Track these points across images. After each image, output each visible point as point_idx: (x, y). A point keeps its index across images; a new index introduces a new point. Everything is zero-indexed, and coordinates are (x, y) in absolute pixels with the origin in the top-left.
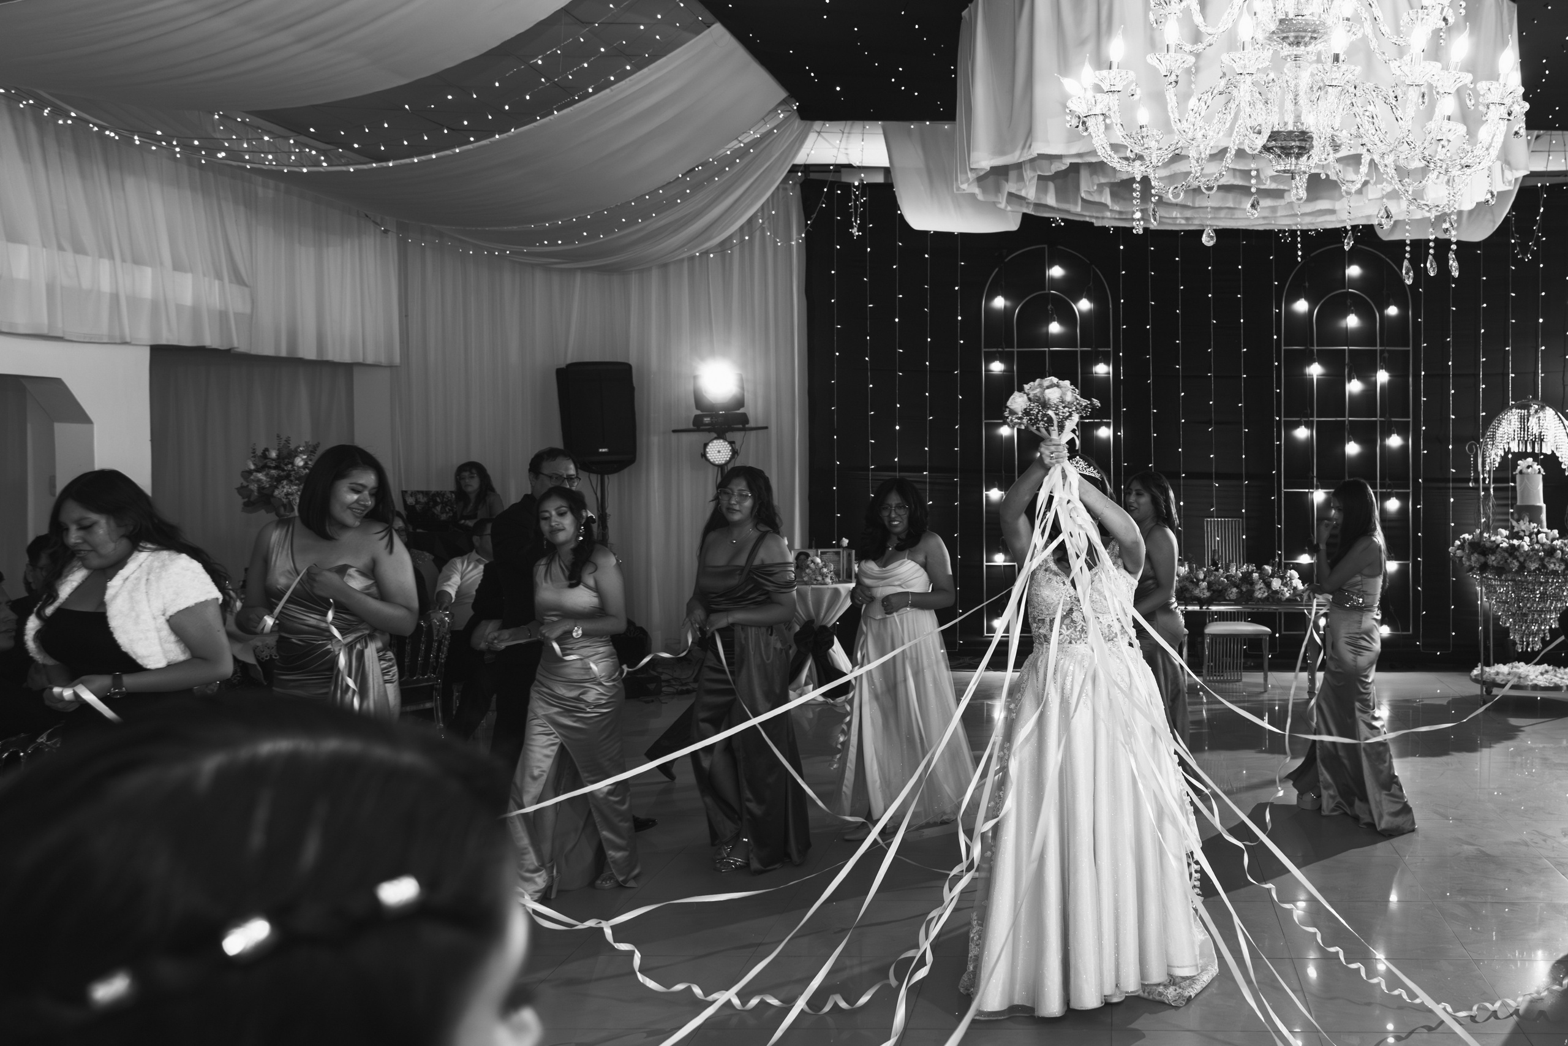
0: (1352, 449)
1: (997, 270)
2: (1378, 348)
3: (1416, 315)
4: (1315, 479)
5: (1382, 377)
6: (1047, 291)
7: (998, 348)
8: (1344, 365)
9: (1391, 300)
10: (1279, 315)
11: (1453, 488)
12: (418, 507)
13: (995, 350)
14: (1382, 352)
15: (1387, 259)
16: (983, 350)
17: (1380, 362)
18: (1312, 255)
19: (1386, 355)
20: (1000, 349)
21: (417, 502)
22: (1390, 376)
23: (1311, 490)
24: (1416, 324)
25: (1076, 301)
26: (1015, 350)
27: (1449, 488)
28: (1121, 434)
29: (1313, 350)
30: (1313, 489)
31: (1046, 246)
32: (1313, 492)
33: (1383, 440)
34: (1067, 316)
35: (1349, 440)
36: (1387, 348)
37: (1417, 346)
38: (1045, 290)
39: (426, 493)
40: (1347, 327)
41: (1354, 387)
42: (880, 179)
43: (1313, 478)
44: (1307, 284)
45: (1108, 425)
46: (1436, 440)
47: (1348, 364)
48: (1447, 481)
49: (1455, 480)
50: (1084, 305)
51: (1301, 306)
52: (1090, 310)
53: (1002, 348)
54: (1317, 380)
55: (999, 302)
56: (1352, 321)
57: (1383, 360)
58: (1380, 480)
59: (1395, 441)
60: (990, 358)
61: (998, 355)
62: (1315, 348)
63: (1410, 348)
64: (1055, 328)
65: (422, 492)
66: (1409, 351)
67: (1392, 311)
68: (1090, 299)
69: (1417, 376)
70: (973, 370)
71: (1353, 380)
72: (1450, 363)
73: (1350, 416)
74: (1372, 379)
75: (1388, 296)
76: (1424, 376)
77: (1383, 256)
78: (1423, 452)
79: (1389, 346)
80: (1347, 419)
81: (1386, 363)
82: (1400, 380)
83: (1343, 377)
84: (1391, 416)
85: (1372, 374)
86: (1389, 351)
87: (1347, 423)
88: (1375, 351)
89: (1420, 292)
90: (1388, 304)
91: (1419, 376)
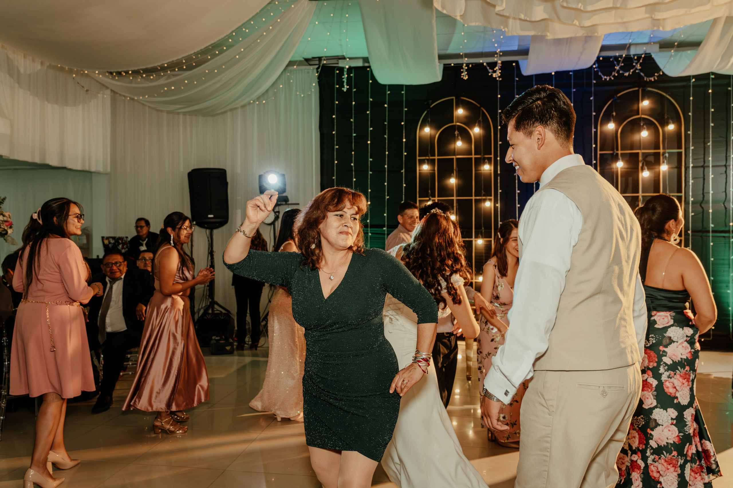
1: (425, 112)
2: (661, 151)
3: (687, 129)
5: (664, 168)
6: (454, 124)
7: (426, 156)
8: (638, 162)
9: (670, 121)
10: (596, 133)
11: (712, 237)
12: (110, 245)
13: (424, 158)
14: (664, 153)
15: (669, 97)
16: (418, 158)
17: (663, 159)
18: (619, 95)
19: (667, 155)
20: (427, 158)
21: (110, 243)
22: (669, 168)
24: (687, 136)
25: (472, 128)
26: (436, 158)
27: (709, 236)
28: (498, 205)
29: (617, 154)
31: (454, 98)
34: (466, 136)
36: (667, 151)
37: (687, 149)
38: (453, 122)
39: (114, 238)
41: (645, 174)
42: (359, 63)
44: (614, 114)
45: (490, 200)
46: (700, 206)
47: (641, 161)
48: (708, 232)
49: (713, 232)
50: (477, 131)
51: (611, 126)
52: (480, 134)
53: (429, 157)
54: (621, 171)
55: (427, 130)
56: (645, 134)
57: (664, 157)
60: (422, 162)
61: (426, 161)
62: (620, 152)
63: (683, 150)
64: (459, 144)
65: (112, 237)
66: (681, 153)
67: (671, 127)
68: (480, 126)
69: (687, 168)
70: (412, 170)
71: (644, 171)
72: (710, 159)
73: (643, 192)
74: (657, 170)
75: (668, 118)
76: (693, 167)
77: (664, 94)
78: (691, 214)
79: (668, 149)
80: (640, 194)
81: (666, 159)
82: (676, 170)
83: (638, 168)
84: (670, 192)
85: (657, 167)
86: (668, 153)
87: (640, 197)
88: (659, 153)
89: (690, 116)
90: (668, 124)
91: (689, 167)
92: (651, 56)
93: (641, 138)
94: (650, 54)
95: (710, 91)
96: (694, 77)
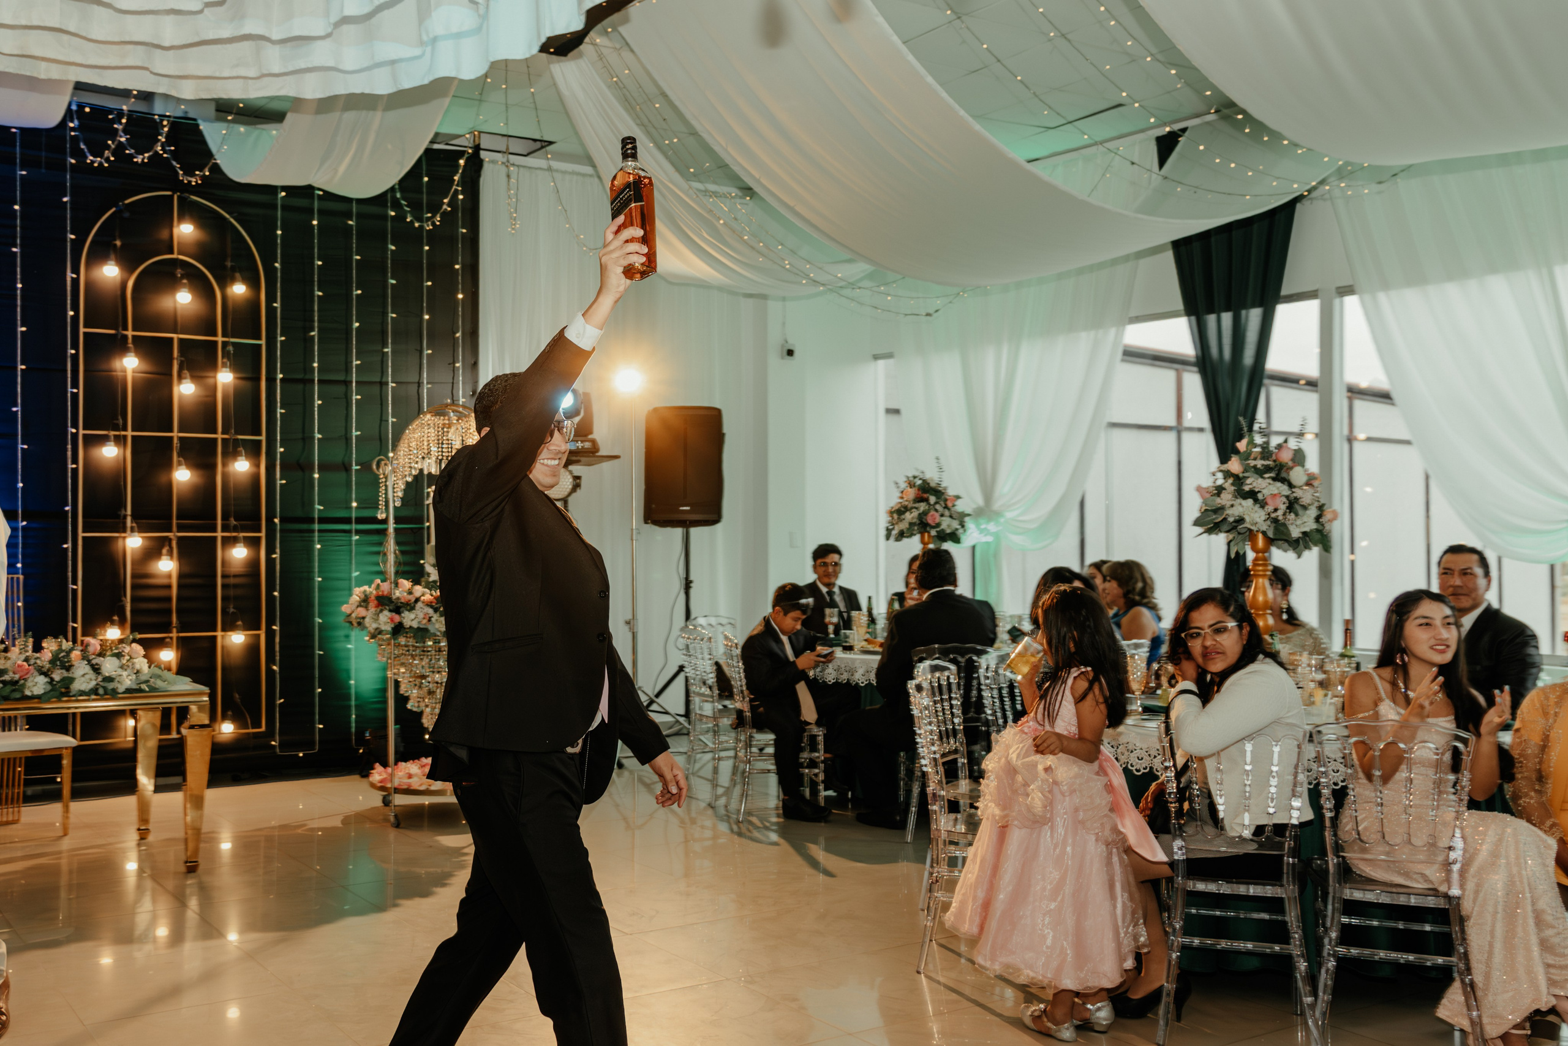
0: (183, 476)
2: (220, 339)
3: (270, 298)
4: (129, 519)
5: (225, 378)
8: (171, 358)
9: (238, 275)
10: (76, 282)
11: (319, 531)
14: (225, 344)
15: (232, 220)
17: (222, 358)
18: (126, 202)
19: (231, 348)
22: (235, 378)
23: (123, 535)
24: (271, 311)
27: (314, 531)
29: (126, 336)
30: (124, 531)
32: (124, 538)
33: (224, 465)
35: (179, 464)
36: (232, 340)
37: (271, 341)
40: (175, 309)
41: (186, 389)
43: (125, 517)
44: (118, 243)
46: (297, 466)
47: (177, 359)
48: (311, 520)
49: (322, 520)
51: (109, 272)
54: (134, 378)
56: (184, 298)
57: (225, 354)
58: (223, 519)
59: (242, 466)
62: (130, 333)
63: (263, 342)
66: (260, 346)
67: (239, 289)
69: (271, 380)
71: (184, 381)
72: (316, 365)
73: (180, 431)
74: (210, 381)
75: (233, 269)
76: (281, 380)
77: (227, 216)
78: (280, 482)
79: (233, 337)
80: (175, 434)
81: (229, 359)
82: (247, 384)
83: (171, 375)
84: (237, 433)
85: (211, 374)
86: (234, 344)
87: (175, 441)
88: (216, 342)
89: (276, 268)
90: (233, 280)
91: (275, 379)
92: (197, 125)
93: (178, 306)
94: (195, 120)
95: (315, 222)
96: (284, 188)
